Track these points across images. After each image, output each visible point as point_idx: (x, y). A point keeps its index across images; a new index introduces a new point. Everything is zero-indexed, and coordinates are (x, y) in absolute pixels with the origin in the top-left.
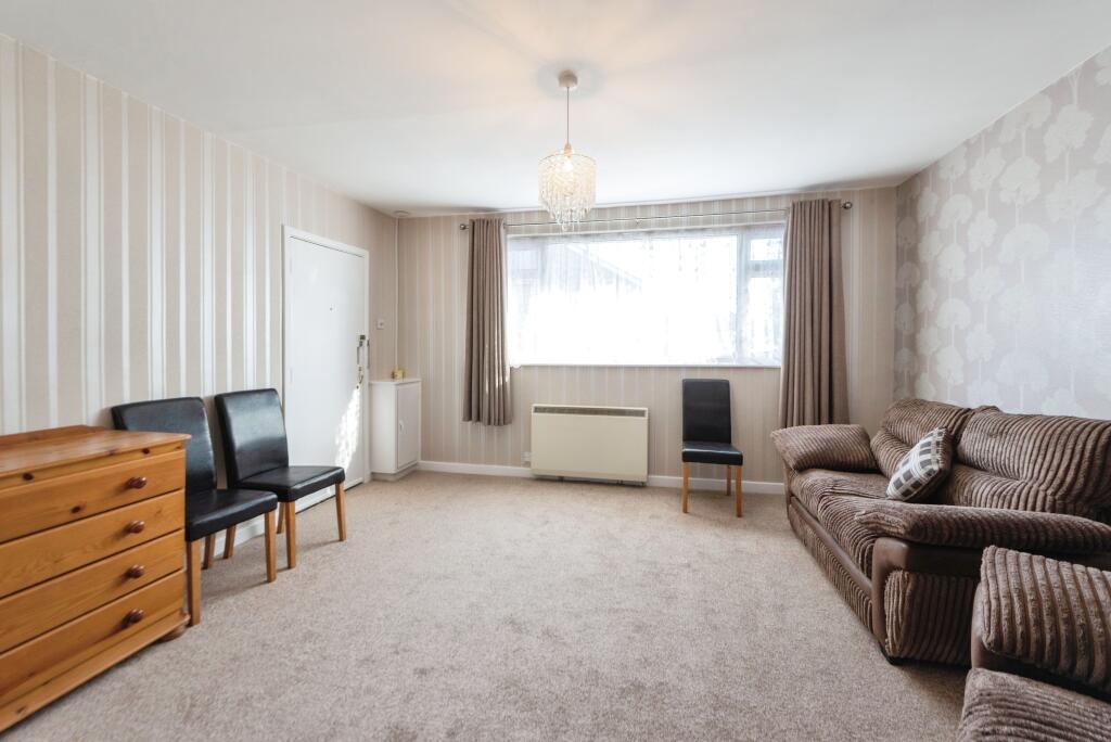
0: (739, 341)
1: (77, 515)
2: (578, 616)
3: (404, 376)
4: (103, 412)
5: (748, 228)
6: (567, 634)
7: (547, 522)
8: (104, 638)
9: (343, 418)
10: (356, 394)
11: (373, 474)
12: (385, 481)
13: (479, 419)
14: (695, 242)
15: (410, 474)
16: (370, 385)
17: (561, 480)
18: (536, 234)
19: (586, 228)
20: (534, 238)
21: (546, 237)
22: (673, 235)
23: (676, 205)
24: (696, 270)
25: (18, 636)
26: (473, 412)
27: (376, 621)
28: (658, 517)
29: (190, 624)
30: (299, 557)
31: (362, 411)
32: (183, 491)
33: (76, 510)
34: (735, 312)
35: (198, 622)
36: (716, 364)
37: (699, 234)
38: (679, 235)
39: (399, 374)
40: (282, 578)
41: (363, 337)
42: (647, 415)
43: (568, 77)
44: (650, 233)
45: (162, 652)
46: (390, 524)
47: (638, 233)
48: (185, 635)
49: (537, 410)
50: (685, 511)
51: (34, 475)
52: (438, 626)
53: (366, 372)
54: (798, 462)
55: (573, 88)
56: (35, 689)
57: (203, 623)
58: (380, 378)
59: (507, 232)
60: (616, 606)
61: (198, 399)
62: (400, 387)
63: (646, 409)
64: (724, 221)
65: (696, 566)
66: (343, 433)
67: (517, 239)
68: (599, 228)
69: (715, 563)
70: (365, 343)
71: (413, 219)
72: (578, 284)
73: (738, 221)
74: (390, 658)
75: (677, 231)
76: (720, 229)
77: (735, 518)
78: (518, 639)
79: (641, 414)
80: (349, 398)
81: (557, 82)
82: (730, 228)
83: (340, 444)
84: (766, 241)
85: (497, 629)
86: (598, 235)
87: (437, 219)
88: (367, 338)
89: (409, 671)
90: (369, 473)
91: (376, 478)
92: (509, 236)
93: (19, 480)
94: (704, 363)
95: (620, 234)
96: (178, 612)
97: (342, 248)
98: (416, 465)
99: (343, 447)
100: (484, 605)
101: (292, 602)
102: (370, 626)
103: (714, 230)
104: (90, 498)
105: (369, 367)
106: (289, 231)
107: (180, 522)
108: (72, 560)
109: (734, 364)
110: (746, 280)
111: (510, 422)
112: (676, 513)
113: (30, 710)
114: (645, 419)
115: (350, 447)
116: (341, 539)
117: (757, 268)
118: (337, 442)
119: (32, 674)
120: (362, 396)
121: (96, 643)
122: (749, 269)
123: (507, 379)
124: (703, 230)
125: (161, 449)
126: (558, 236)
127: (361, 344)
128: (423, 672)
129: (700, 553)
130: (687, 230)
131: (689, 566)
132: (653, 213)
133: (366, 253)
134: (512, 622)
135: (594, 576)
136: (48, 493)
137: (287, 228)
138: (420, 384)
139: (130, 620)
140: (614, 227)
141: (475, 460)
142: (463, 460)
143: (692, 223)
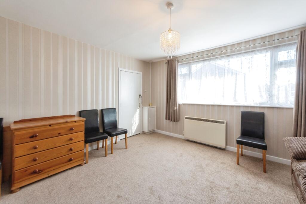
0: (271, 96)
1: (59, 135)
2: (173, 195)
3: (152, 106)
4: (77, 112)
5: (276, 47)
6: (165, 201)
7: (182, 156)
8: (65, 163)
9: (134, 116)
10: (138, 110)
11: (143, 132)
12: (146, 134)
13: (169, 119)
14: (249, 57)
15: (152, 133)
16: (142, 108)
17: (194, 142)
18: (187, 62)
19: (204, 58)
20: (187, 63)
21: (190, 63)
22: (238, 55)
23: (239, 44)
24: (249, 68)
25: (47, 159)
26: (168, 117)
27: (119, 175)
28: (224, 164)
29: (86, 163)
30: (114, 151)
31: (140, 114)
32: (84, 132)
33: (59, 134)
34: (269, 84)
35: (87, 163)
36: (258, 105)
37: (251, 53)
38: (241, 55)
39: (151, 105)
40: (109, 156)
41: (140, 95)
42: (225, 123)
43: (169, 5)
44: (228, 56)
45: (78, 168)
46: (139, 147)
47: (223, 56)
48: (84, 166)
49: (187, 118)
50: (238, 164)
51: (51, 125)
52: (132, 183)
53: (141, 104)
54: (295, 155)
55: (172, 8)
56: (51, 171)
57: (88, 163)
58: (145, 106)
59: (178, 62)
60: (188, 196)
61: (97, 110)
62: (149, 109)
63: (225, 121)
64: (262, 46)
65: (231, 190)
66: (134, 120)
67: (181, 64)
68: (208, 57)
69: (242, 191)
70: (141, 97)
71: (154, 62)
72: (201, 76)
73: (269, 45)
74: (114, 188)
75: (240, 54)
76: (261, 50)
77: (262, 172)
78: (150, 196)
79: (223, 123)
80: (136, 111)
81: (166, 7)
82: (266, 49)
83: (133, 123)
84: (287, 51)
85: (146, 190)
86: (208, 59)
87: (160, 62)
88: (141, 95)
89: (116, 195)
90: (142, 131)
91: (144, 133)
92: (179, 64)
93: (48, 126)
94: (253, 105)
95: (216, 58)
96: (83, 160)
97: (134, 72)
98: (154, 130)
99: (134, 124)
100: (147, 180)
101: (106, 163)
102: (117, 176)
103: (258, 50)
104: (62, 131)
105: (142, 103)
106: (120, 69)
107: (83, 139)
108: (58, 144)
109: (268, 106)
110: (274, 70)
111: (178, 121)
112: (234, 164)
113: (50, 175)
114: (225, 125)
115: (136, 124)
116: (126, 149)
117: (281, 64)
118: (133, 122)
119: (50, 168)
120: (140, 111)
121: (63, 163)
122: (276, 65)
123: (177, 108)
124: (252, 51)
125: (78, 122)
126: (195, 62)
127: (140, 97)
128: (119, 197)
129: (236, 184)
130: (245, 53)
131: (228, 188)
132: (229, 48)
133: (141, 73)
134: (151, 189)
135: (187, 181)
136: (54, 130)
137: (119, 69)
138: (156, 108)
139: (71, 160)
140: (213, 56)
141: (169, 131)
142: (166, 131)
143: (246, 49)
